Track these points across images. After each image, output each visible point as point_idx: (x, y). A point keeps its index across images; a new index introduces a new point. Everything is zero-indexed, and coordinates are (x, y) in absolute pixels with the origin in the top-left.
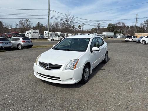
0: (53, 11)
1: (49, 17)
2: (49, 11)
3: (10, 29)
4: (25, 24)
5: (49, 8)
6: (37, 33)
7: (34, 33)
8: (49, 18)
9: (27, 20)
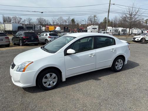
0: (114, 4)
1: (109, 11)
2: (110, 5)
3: (80, 25)
4: (93, 20)
5: (110, 2)
6: (96, 29)
7: (93, 29)
8: (109, 13)
9: (95, 16)
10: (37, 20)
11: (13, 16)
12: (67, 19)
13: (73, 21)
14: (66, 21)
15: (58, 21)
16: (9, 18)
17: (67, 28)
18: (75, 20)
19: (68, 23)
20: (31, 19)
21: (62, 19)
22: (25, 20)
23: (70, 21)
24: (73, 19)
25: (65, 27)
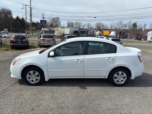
10: (95, 25)
11: (75, 22)
12: (128, 24)
13: (135, 25)
14: (126, 26)
15: (117, 26)
16: (72, 23)
17: (123, 33)
18: (138, 25)
19: (128, 28)
20: (90, 24)
21: (122, 24)
22: (85, 25)
23: (131, 26)
24: (135, 23)
25: (120, 32)
